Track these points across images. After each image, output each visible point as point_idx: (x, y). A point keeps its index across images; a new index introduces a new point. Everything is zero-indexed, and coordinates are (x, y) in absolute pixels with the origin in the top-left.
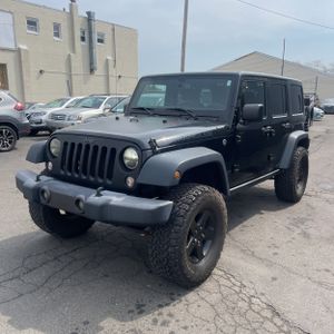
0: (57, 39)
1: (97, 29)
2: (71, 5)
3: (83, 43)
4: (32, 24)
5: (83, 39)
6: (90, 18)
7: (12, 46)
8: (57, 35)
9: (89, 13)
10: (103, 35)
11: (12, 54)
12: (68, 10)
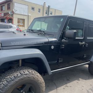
0: (39, 13)
1: (50, 10)
2: (44, 4)
3: (46, 14)
4: (33, 9)
5: (46, 13)
6: (49, 7)
7: (27, 14)
8: (39, 12)
9: (49, 6)
10: (52, 12)
11: (27, 17)
12: (43, 5)
